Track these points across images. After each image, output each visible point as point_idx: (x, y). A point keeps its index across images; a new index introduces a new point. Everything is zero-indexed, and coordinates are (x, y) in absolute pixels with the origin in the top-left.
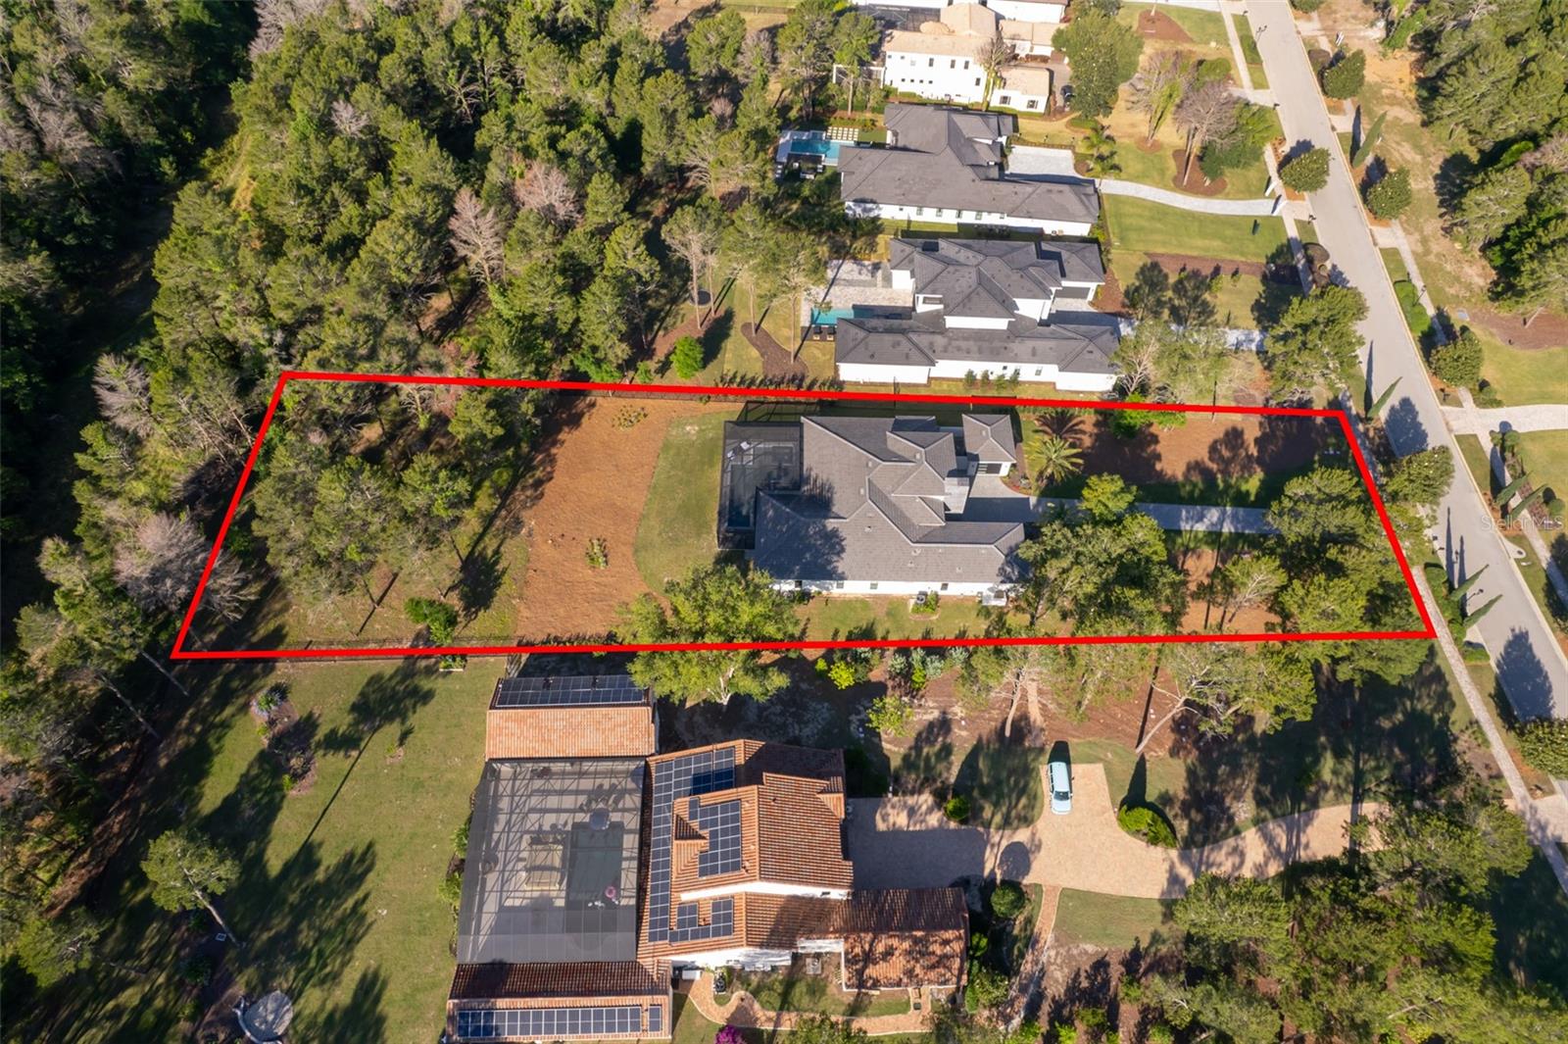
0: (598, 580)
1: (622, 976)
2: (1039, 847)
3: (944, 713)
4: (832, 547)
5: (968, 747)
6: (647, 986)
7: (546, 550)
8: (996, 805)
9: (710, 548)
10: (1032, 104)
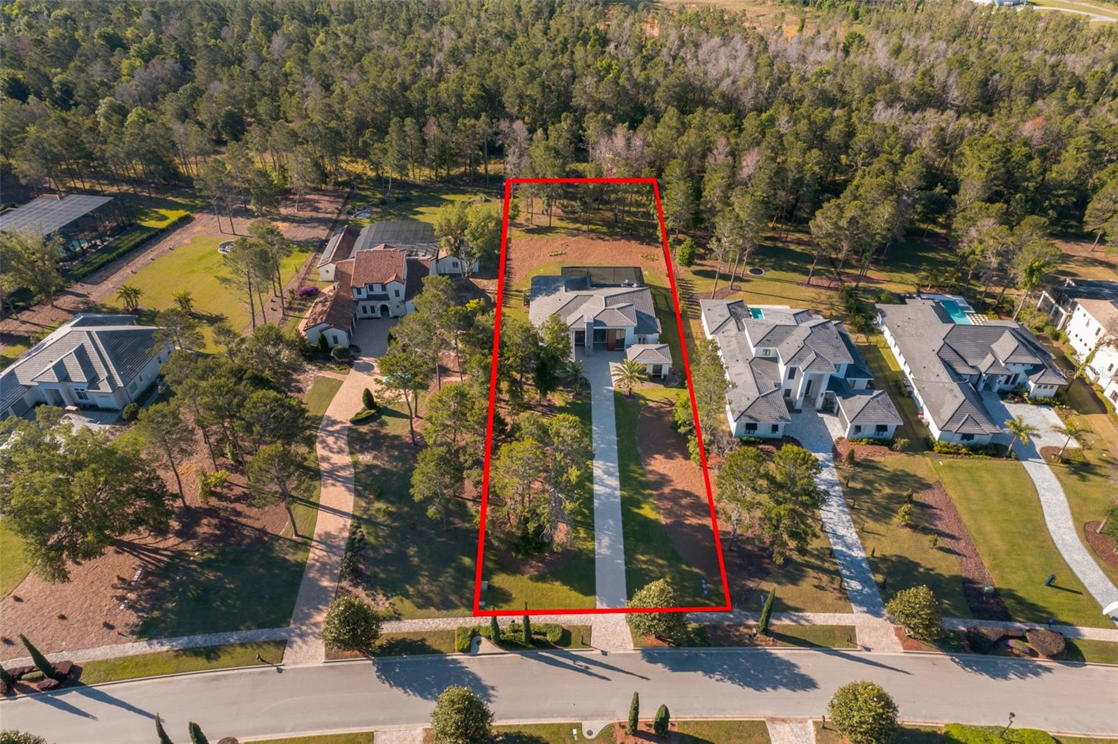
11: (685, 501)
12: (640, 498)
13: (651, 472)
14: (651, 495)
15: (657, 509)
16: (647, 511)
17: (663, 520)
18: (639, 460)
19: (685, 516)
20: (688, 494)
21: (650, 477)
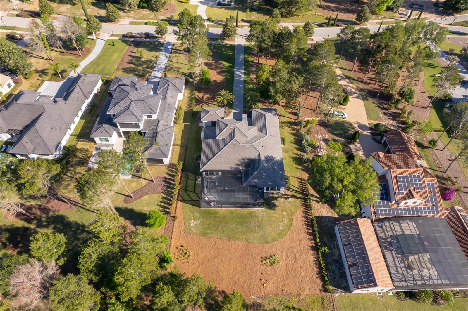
0: (284, 258)
1: (453, 222)
2: (358, 123)
3: (321, 140)
4: (271, 159)
5: (331, 135)
6: (453, 213)
7: (269, 287)
8: (349, 130)
9: (262, 212)
10: (9, 86)
11: (214, 67)
12: (228, 68)
13: (224, 76)
14: (225, 69)
15: (224, 65)
16: (227, 64)
17: (223, 62)
18: (227, 80)
19: (215, 63)
20: (212, 69)
21: (224, 74)
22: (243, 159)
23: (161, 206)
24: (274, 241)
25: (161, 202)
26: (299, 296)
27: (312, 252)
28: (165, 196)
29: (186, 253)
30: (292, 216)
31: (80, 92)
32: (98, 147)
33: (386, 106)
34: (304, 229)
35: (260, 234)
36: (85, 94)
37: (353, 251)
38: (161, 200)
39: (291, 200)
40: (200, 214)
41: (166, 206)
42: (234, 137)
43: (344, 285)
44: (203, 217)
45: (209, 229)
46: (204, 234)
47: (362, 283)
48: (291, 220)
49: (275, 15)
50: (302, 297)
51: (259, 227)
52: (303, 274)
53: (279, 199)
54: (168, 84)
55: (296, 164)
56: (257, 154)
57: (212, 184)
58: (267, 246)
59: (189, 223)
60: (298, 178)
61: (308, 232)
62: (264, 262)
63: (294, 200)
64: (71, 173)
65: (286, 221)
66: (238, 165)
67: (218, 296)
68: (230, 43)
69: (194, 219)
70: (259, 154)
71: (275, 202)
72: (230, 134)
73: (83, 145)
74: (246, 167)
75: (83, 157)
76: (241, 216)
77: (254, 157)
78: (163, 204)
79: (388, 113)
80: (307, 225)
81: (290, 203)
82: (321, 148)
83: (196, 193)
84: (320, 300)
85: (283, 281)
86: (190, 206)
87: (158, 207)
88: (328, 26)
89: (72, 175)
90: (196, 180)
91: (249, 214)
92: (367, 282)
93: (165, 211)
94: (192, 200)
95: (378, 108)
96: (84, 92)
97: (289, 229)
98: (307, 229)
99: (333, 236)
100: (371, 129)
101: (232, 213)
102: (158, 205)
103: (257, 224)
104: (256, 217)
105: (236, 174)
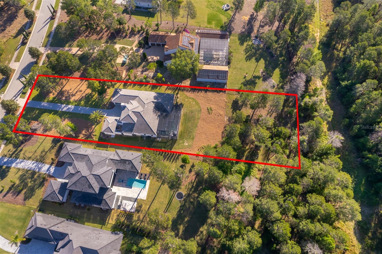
0: (209, 105)
3: (142, 73)
5: (139, 67)
7: (222, 113)
22: (154, 111)
23: (173, 161)
24: (200, 107)
25: (170, 161)
26: (226, 102)
27: (208, 93)
28: (166, 159)
29: (203, 148)
30: (188, 97)
31: (57, 226)
32: (117, 207)
33: (124, 34)
34: (196, 94)
35: (196, 113)
36: (60, 222)
37: (212, 75)
38: (168, 161)
39: (179, 96)
40: (181, 140)
41: (173, 158)
42: (139, 112)
43: (223, 85)
44: (183, 139)
45: (190, 136)
46: (193, 138)
47: (226, 76)
48: (190, 98)
49: (4, 68)
50: (227, 101)
51: (192, 112)
52: (217, 98)
53: (178, 101)
54: (71, 154)
55: (156, 89)
56: (152, 103)
57: (162, 133)
58: (203, 111)
59: (186, 146)
60: (166, 90)
61: (198, 92)
62: (210, 113)
63: (179, 94)
64: (138, 223)
65: (191, 100)
66: (157, 115)
67: (224, 135)
68: (20, 110)
69: (183, 143)
70: (153, 102)
71: (179, 103)
72: (135, 114)
73: (112, 219)
74: (159, 110)
75: (124, 216)
76: (185, 120)
77: (154, 105)
78: (172, 160)
79: (130, 35)
80: (194, 92)
81: (180, 96)
82: (148, 75)
83: (167, 142)
84: (229, 95)
85: (219, 107)
86: (175, 145)
87: (174, 162)
88: (27, 39)
89: (140, 222)
90: (158, 142)
91: (184, 116)
92: (226, 74)
93: (177, 159)
94: (171, 144)
95: (124, 39)
96: (58, 223)
97: (195, 100)
98: (196, 92)
99: (201, 83)
100: (139, 47)
101: (182, 124)
102: (172, 163)
103: (190, 113)
104: (186, 113)
105: (163, 117)
